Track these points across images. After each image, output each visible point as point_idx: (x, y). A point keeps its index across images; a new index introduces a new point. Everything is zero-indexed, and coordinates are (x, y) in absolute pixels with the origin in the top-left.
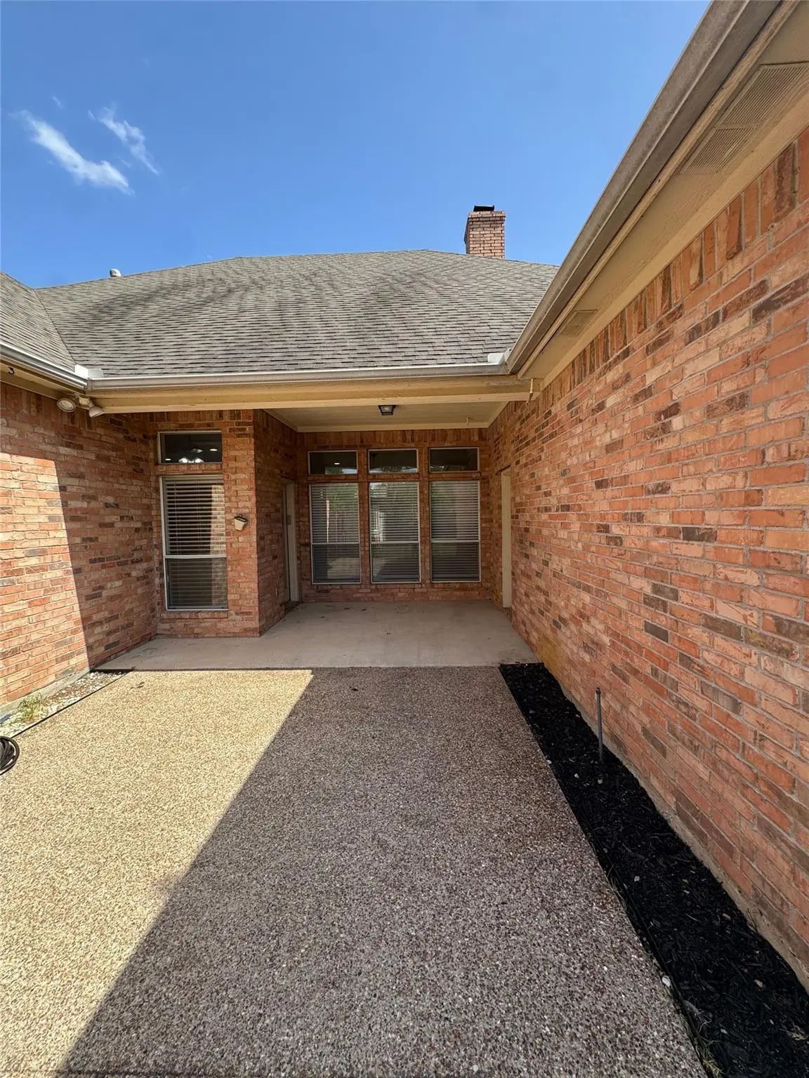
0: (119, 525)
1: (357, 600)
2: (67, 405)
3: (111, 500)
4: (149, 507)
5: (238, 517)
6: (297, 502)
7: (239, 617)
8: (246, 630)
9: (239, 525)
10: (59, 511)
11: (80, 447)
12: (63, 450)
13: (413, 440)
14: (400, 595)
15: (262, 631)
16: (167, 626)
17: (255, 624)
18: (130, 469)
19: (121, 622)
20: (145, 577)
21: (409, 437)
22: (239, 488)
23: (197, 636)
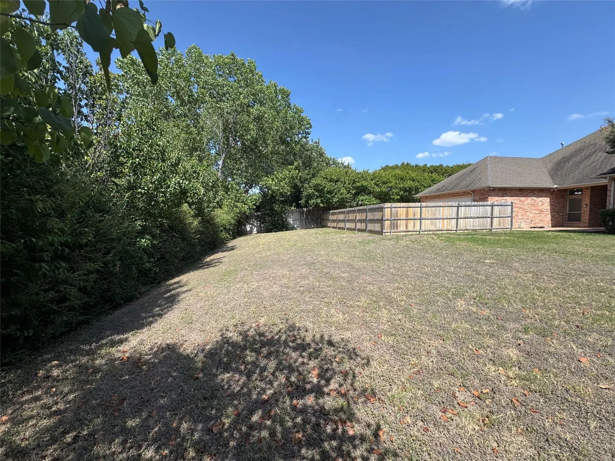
0: (559, 206)
2: (552, 190)
3: (558, 203)
4: (565, 203)
7: (583, 223)
8: (585, 226)
9: (585, 206)
12: (551, 196)
15: (589, 227)
16: (566, 225)
18: (561, 197)
20: (563, 215)
22: (586, 199)
23: (573, 227)
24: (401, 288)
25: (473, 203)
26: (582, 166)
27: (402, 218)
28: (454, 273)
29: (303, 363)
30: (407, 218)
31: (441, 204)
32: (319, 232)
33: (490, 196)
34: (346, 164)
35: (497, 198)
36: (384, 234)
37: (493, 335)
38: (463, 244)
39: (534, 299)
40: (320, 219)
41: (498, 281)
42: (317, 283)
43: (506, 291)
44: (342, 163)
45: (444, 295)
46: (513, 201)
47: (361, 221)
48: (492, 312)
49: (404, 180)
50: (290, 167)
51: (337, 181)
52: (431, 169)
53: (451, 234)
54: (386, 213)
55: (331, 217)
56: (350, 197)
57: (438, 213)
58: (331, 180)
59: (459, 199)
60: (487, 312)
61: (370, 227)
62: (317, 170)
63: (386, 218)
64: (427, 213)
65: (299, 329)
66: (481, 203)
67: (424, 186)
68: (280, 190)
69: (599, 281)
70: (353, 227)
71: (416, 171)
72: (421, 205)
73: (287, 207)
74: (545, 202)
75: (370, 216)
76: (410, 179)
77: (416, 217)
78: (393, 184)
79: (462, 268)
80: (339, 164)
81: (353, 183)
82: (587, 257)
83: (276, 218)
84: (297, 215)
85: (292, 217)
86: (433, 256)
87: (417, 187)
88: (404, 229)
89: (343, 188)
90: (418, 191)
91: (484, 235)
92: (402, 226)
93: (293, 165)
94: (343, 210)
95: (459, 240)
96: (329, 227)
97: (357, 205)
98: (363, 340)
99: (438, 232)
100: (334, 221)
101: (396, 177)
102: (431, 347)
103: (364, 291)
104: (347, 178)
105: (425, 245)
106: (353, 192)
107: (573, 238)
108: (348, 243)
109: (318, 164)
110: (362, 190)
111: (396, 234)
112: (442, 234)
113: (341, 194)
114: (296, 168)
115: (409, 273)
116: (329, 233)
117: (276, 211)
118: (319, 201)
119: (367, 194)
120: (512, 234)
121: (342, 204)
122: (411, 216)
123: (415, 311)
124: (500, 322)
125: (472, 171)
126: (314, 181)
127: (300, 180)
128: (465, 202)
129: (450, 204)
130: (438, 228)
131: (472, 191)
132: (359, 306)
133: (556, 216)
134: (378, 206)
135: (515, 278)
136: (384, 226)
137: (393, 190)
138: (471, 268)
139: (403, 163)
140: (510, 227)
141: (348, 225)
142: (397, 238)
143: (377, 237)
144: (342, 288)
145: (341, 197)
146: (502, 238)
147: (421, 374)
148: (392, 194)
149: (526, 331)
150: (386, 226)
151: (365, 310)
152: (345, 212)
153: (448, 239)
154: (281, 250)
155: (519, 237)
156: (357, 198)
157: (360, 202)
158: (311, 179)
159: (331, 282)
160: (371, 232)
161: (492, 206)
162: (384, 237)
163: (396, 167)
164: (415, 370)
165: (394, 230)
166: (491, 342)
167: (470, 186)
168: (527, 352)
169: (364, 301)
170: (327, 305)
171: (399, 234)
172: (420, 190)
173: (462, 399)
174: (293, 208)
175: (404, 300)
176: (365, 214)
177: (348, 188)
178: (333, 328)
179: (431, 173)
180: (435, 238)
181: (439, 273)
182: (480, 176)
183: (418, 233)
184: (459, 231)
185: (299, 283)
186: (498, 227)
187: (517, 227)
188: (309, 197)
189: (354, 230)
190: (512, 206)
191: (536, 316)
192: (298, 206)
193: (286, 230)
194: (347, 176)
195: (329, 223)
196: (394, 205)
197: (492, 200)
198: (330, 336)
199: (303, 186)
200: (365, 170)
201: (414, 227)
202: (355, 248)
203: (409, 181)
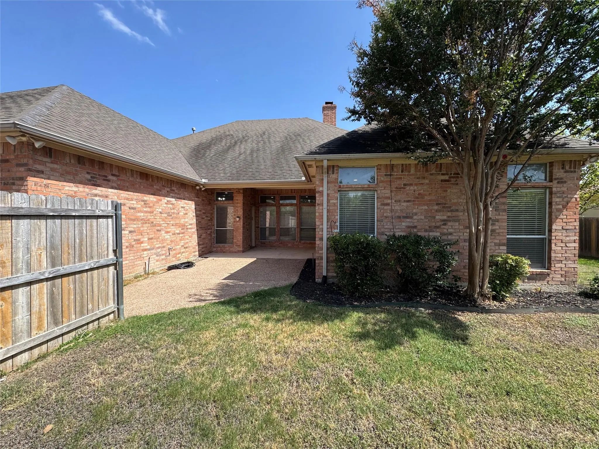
0: (205, 218)
1: (275, 246)
2: (198, 187)
3: (204, 211)
4: (212, 213)
5: (238, 217)
6: (255, 213)
7: (236, 247)
8: (238, 251)
9: (238, 219)
10: (195, 214)
11: (199, 198)
12: (196, 199)
13: (294, 192)
14: (289, 245)
15: (243, 252)
16: (215, 249)
17: (241, 249)
18: (208, 203)
19: (205, 245)
20: (210, 234)
21: (293, 191)
22: (238, 208)
23: (224, 252)
46: (128, 203)
74: (189, 210)
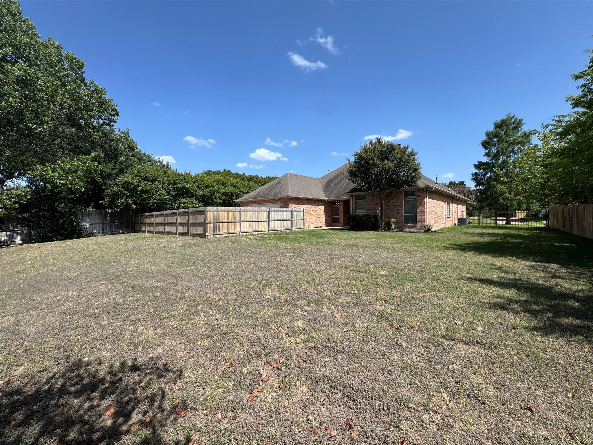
2: (325, 201)
3: (328, 210)
4: (332, 210)
5: (341, 212)
8: (341, 225)
10: (324, 211)
12: (324, 205)
18: (329, 206)
20: (331, 219)
22: (341, 208)
24: (220, 288)
25: (279, 209)
26: (339, 186)
27: (223, 220)
28: (265, 268)
29: (91, 407)
30: (228, 221)
31: (257, 209)
32: (130, 238)
33: (291, 203)
34: (165, 163)
35: (295, 205)
36: (207, 236)
37: (289, 313)
38: (273, 242)
39: (314, 279)
40: (132, 222)
41: (294, 269)
42: (122, 300)
43: (299, 276)
44: (159, 162)
45: (256, 287)
46: (305, 208)
47: (182, 224)
48: (290, 295)
49: (226, 186)
50: (83, 156)
51: (153, 181)
52: (249, 178)
53: (265, 234)
54: (208, 216)
55: (147, 221)
56: (170, 199)
57: (254, 217)
58: (146, 179)
59: (270, 204)
60: (286, 296)
61: (193, 230)
62: (126, 166)
63: (208, 220)
64: (245, 216)
65: (88, 364)
66: (285, 209)
67: (243, 192)
68: (67, 185)
69: (346, 261)
70: (174, 231)
71: (236, 179)
72: (240, 209)
73: (79, 207)
74: (321, 209)
75: (192, 219)
76: (231, 185)
77: (236, 220)
78: (215, 189)
79: (271, 262)
80: (155, 162)
81: (173, 184)
82: (341, 246)
83: (61, 222)
84: (96, 218)
85: (88, 220)
86: (249, 254)
87: (237, 192)
88: (226, 231)
89: (162, 189)
90: (238, 197)
91: (287, 234)
92: (223, 228)
93: (89, 155)
94: (161, 213)
95: (271, 239)
96: (145, 232)
97: (179, 208)
98: (177, 351)
99: (255, 233)
100: (150, 225)
101: (218, 182)
102: (244, 338)
103: (182, 298)
104: (166, 178)
105: (243, 245)
106: (174, 194)
107: (335, 234)
108: (167, 248)
109: (127, 159)
110: (183, 192)
111: (219, 236)
112: (257, 234)
113: (159, 195)
114: (94, 160)
115: (228, 273)
116: (143, 239)
117: (60, 212)
118: (130, 201)
119: (190, 197)
120: (304, 232)
121: (161, 206)
122: (232, 219)
123: (231, 307)
124: (294, 302)
125: (278, 183)
126: (121, 178)
127: (101, 174)
128: (274, 207)
129: (263, 209)
130: (254, 230)
131: (279, 199)
132: (174, 316)
133: (328, 219)
134: (200, 209)
135: (304, 266)
136: (207, 229)
137: (216, 194)
138: (276, 261)
139: (225, 170)
140: (303, 227)
141: (168, 229)
142: (220, 240)
143: (199, 240)
144: (156, 299)
145: (159, 198)
146: (298, 236)
147: (233, 365)
148: (215, 198)
149: (309, 305)
150: (209, 228)
151: (181, 318)
152: (163, 214)
153: (263, 239)
154: (67, 264)
155: (308, 235)
156: (178, 200)
157: (182, 205)
158: (117, 175)
159: (141, 296)
160: (194, 235)
161: (292, 211)
162: (206, 240)
163: (219, 172)
164: (228, 364)
165: (216, 232)
166: (288, 319)
167: (277, 195)
168: (309, 320)
169: (181, 308)
170: (134, 323)
171: (221, 236)
172: (240, 196)
173: (265, 375)
174: (90, 209)
175: (222, 299)
176: (187, 217)
177: (168, 189)
178: (140, 348)
179: (249, 182)
180: (252, 238)
181: (253, 268)
182: (283, 188)
183: (238, 234)
184: (270, 232)
185: (94, 304)
186: (296, 227)
187: (307, 227)
188: (115, 196)
189: (175, 234)
190: (304, 211)
191: (315, 291)
192: (98, 206)
193: (78, 238)
194: (166, 176)
195: (144, 227)
196: (216, 208)
197: (292, 206)
198: (135, 360)
199: (105, 183)
200: (186, 172)
201: (235, 229)
202: (175, 253)
203: (230, 187)
